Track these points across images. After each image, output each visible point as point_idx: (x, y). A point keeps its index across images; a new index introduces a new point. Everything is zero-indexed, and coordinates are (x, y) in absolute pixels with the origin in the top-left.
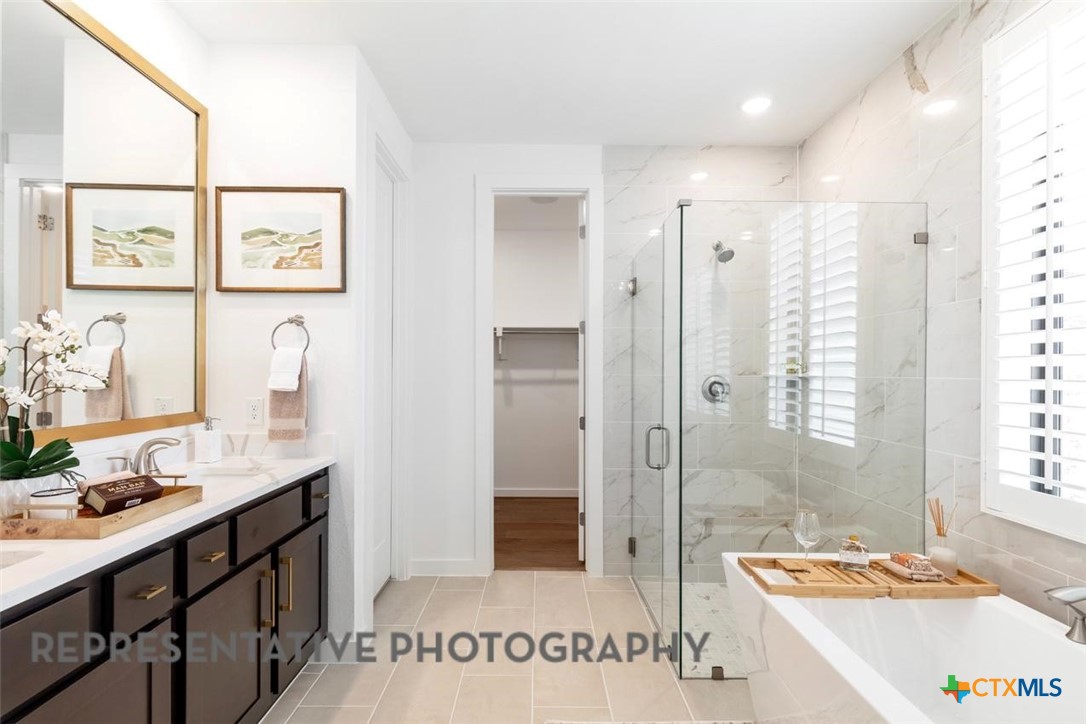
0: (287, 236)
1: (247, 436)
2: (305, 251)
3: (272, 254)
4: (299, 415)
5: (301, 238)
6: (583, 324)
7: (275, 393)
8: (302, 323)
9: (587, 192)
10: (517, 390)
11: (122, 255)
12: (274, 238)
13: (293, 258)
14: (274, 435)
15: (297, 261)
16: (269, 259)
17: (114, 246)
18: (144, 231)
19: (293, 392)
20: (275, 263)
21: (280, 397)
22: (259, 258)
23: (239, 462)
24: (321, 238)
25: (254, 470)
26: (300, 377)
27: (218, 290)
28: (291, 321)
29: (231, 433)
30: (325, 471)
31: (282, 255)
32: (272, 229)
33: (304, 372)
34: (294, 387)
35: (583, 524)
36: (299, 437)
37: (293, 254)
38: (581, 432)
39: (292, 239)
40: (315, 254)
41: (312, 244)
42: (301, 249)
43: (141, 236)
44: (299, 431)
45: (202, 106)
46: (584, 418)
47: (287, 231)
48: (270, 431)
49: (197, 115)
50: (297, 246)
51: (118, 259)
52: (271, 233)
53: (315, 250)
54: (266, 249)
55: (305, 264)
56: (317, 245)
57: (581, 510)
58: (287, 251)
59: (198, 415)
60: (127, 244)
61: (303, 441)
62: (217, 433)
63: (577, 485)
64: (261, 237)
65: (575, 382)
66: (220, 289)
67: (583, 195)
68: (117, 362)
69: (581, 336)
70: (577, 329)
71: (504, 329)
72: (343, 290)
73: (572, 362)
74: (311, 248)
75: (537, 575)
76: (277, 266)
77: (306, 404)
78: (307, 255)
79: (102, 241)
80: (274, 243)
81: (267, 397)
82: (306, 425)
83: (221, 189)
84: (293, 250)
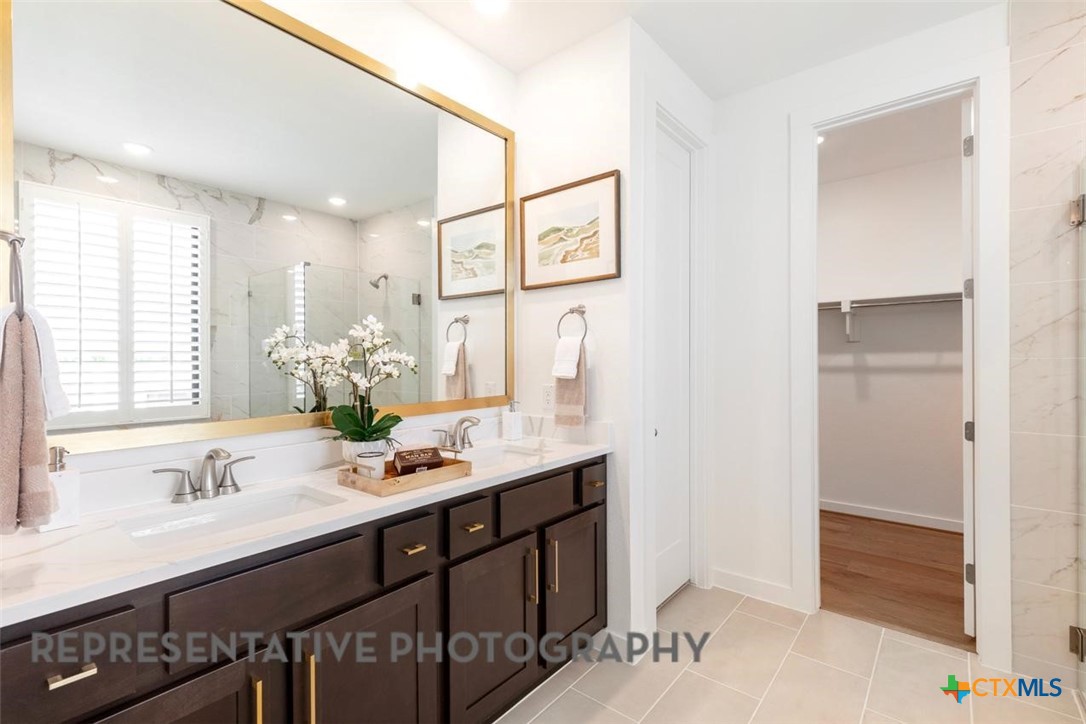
0: (571, 230)
1: (542, 419)
2: (585, 242)
3: (559, 249)
4: (578, 402)
5: (582, 229)
6: (969, 285)
7: (560, 380)
8: (583, 312)
9: (975, 83)
10: (875, 381)
11: (466, 270)
12: (561, 234)
13: (576, 250)
14: (559, 420)
15: (579, 253)
16: (557, 255)
17: (461, 263)
18: (479, 247)
19: (572, 380)
20: (561, 257)
21: (563, 383)
22: (550, 256)
23: (533, 442)
24: (598, 226)
25: (539, 450)
26: (579, 365)
27: (522, 289)
28: (572, 311)
29: (532, 415)
30: (603, 458)
31: (567, 249)
32: (560, 226)
33: (582, 360)
34: (572, 374)
35: (972, 580)
36: (577, 424)
37: (575, 247)
38: (967, 444)
39: (575, 232)
40: (594, 243)
41: (592, 233)
42: (582, 240)
43: (477, 252)
44: (578, 417)
45: (509, 130)
46: (973, 424)
47: (571, 226)
48: (556, 416)
49: (506, 140)
50: (579, 238)
51: (464, 272)
52: (559, 230)
53: (594, 239)
54: (557, 245)
55: (586, 254)
56: (596, 233)
57: (968, 559)
58: (571, 245)
59: (508, 398)
60: (470, 260)
61: (582, 427)
62: (518, 414)
63: (961, 516)
64: (553, 236)
65: (958, 370)
66: (524, 288)
67: (968, 92)
68: (462, 353)
69: (966, 302)
70: (960, 295)
71: (853, 302)
72: (618, 275)
73: (953, 341)
74: (589, 238)
75: (885, 634)
76: (564, 261)
77: (584, 392)
78: (587, 245)
79: (456, 261)
80: (562, 239)
81: (553, 384)
82: (585, 414)
83: (524, 200)
84: (576, 241)
